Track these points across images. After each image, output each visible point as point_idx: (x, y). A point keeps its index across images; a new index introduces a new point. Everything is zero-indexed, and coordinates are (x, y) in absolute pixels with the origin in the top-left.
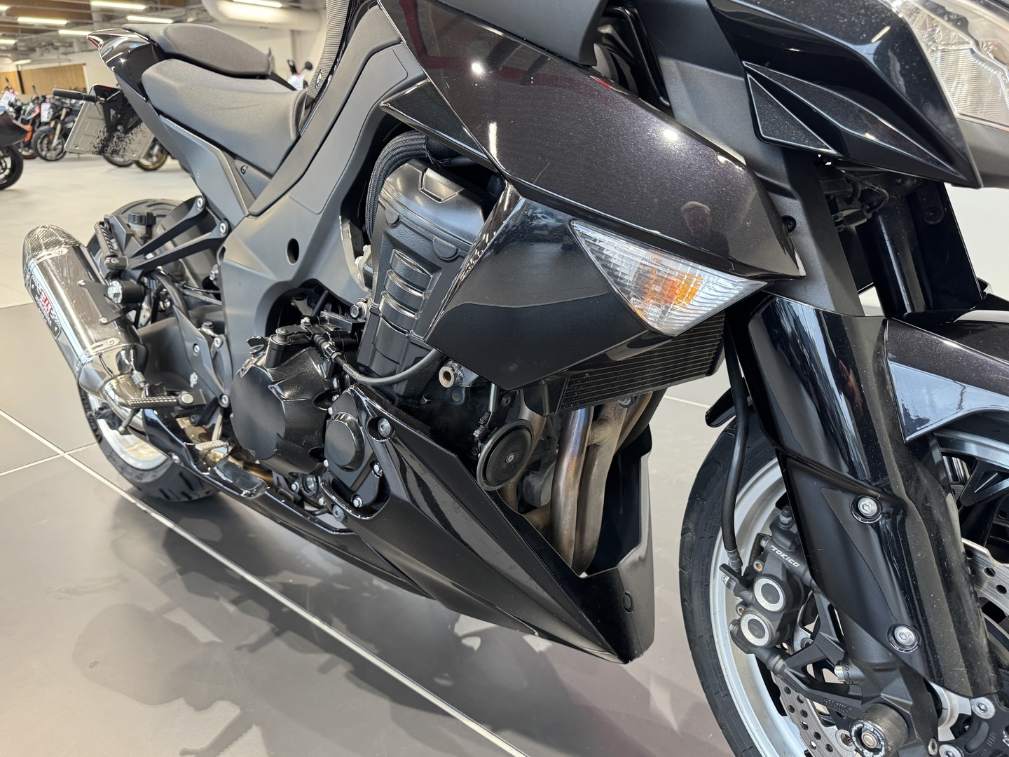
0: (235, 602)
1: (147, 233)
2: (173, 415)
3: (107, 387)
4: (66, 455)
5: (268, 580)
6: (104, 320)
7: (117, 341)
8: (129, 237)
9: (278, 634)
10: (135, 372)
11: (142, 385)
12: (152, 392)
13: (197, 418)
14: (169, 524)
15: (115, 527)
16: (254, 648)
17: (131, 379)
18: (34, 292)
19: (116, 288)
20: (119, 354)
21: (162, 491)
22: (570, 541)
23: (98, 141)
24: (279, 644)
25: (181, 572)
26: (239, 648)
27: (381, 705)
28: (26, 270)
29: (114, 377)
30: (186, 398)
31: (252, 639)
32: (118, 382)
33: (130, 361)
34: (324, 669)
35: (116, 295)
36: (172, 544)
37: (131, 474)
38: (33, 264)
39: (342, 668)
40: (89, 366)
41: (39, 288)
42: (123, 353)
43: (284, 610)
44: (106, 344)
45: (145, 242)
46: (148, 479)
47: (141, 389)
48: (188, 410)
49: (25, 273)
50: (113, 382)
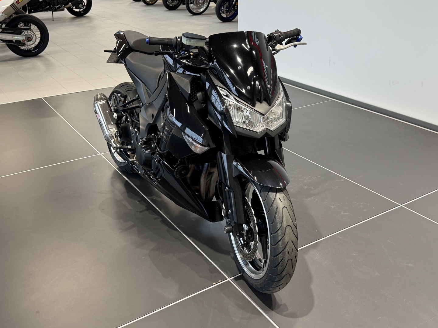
0: (139, 201)
1: (124, 100)
2: (126, 151)
3: (112, 141)
4: (101, 154)
5: (149, 197)
6: (112, 123)
7: (115, 129)
8: (120, 101)
9: (147, 210)
10: (119, 138)
11: (120, 141)
12: (122, 144)
13: (132, 152)
14: (127, 179)
15: (112, 178)
16: (140, 212)
17: (117, 139)
18: (96, 113)
19: (115, 115)
20: (115, 133)
21: (125, 169)
22: (204, 193)
23: (116, 60)
24: (147, 212)
25: (127, 192)
26: (137, 211)
27: (166, 228)
28: (94, 106)
29: (114, 139)
30: (129, 147)
31: (141, 210)
32: (114, 140)
33: (118, 135)
34: (155, 219)
35: (115, 117)
36: (126, 184)
37: (118, 163)
38: (96, 105)
39: (160, 219)
40: (108, 135)
41: (97, 112)
42: (116, 132)
43: (151, 205)
44: (112, 130)
45: (124, 103)
46: (122, 165)
47: (120, 142)
48: (130, 150)
49: (94, 107)
50: (113, 140)
